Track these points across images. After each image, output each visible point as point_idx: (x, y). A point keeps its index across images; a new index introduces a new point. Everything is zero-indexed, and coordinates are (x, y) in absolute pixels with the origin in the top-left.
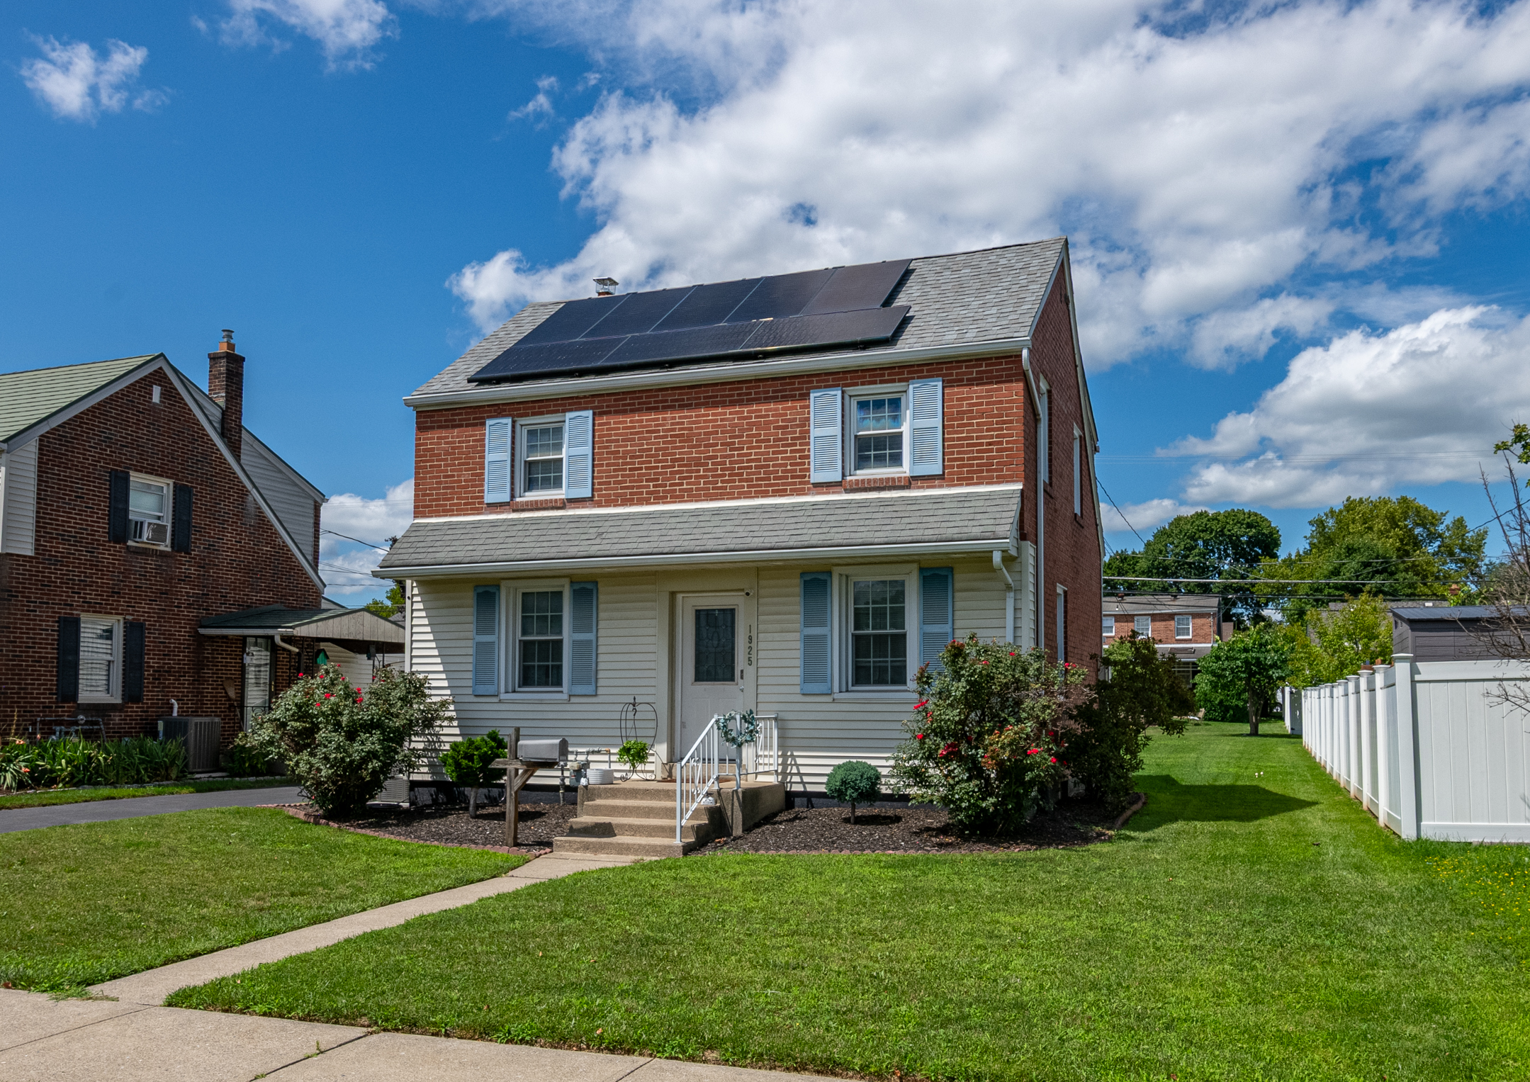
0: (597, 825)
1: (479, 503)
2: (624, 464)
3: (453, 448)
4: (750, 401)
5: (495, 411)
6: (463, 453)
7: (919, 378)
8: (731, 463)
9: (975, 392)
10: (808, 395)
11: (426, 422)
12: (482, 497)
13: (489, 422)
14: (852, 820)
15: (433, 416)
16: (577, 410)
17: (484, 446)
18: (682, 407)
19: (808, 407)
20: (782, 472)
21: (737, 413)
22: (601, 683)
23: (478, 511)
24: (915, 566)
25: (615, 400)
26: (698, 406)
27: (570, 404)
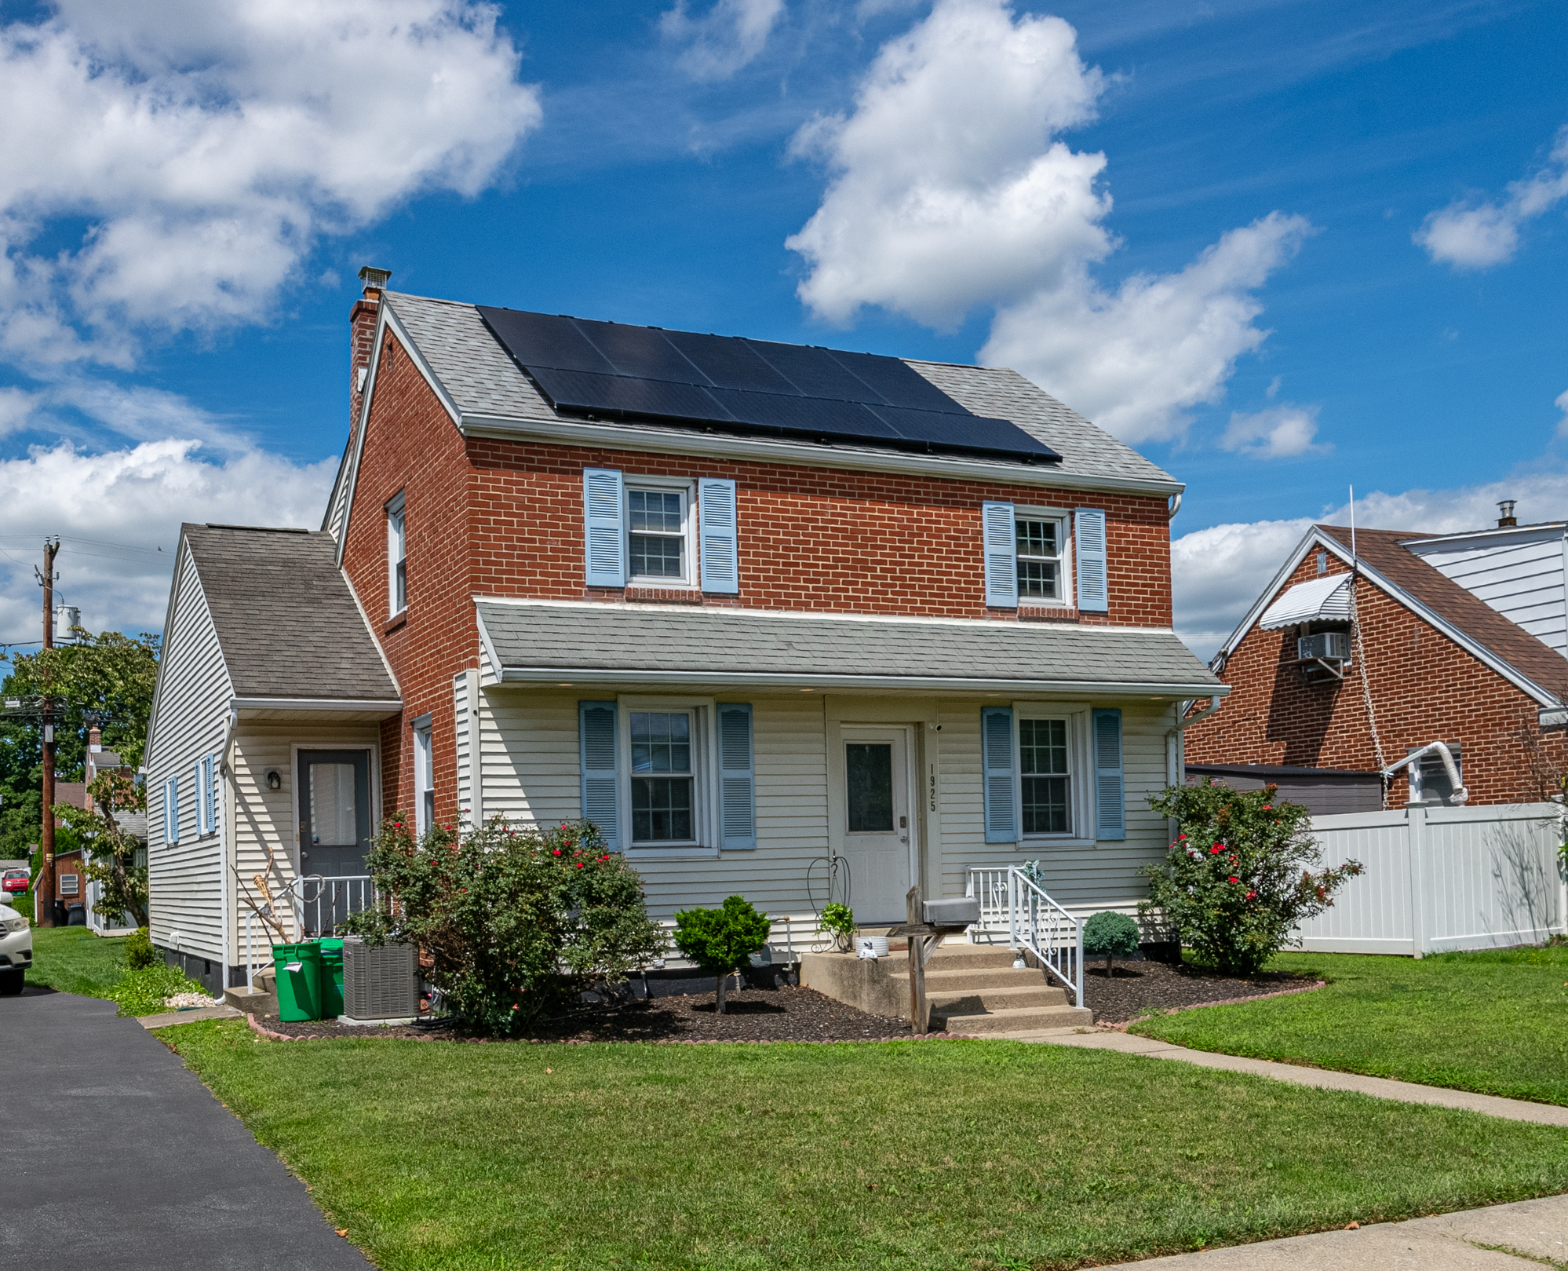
0: (964, 1000)
1: (576, 584)
2: (776, 556)
3: (530, 500)
4: (920, 502)
5: (594, 458)
6: (547, 509)
7: (1082, 506)
8: (901, 571)
9: (1131, 530)
10: (981, 505)
11: (486, 456)
12: (580, 576)
13: (588, 472)
14: (1110, 972)
15: (497, 449)
16: (712, 476)
17: (581, 504)
18: (844, 495)
19: (980, 519)
20: (957, 589)
21: (906, 513)
22: (760, 833)
23: (575, 595)
24: (1088, 707)
25: (761, 472)
26: (862, 497)
27: (702, 467)
